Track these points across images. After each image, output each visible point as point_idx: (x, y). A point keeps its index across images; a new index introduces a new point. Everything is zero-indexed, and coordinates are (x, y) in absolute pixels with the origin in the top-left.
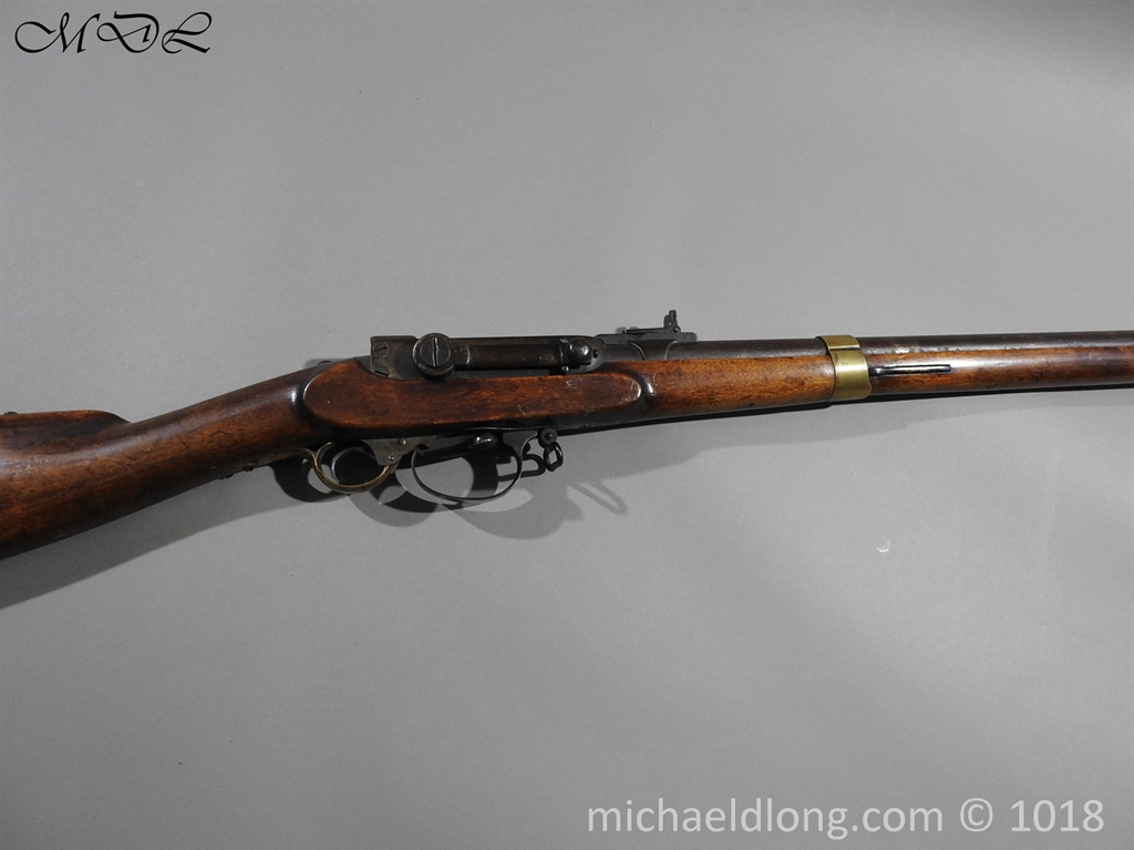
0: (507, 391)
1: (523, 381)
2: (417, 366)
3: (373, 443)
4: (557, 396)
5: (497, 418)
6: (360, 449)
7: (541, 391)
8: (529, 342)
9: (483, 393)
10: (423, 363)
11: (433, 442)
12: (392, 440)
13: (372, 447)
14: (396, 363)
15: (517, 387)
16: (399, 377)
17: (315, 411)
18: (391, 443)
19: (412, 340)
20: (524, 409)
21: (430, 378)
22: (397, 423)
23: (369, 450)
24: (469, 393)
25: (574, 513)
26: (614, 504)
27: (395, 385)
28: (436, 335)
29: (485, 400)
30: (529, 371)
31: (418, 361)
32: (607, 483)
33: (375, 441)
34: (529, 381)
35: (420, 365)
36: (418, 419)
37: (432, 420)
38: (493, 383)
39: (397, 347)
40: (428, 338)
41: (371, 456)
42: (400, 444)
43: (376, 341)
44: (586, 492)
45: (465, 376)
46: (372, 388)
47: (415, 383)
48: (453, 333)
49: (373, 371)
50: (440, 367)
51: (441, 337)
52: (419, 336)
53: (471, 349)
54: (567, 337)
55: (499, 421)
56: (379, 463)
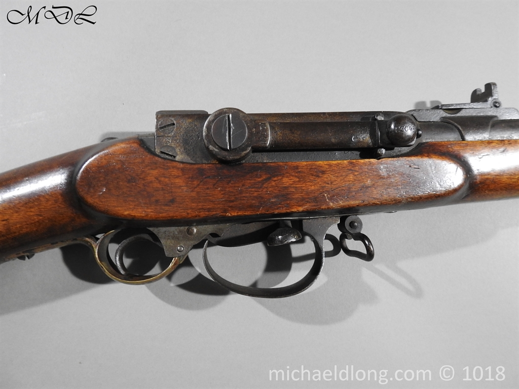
0: (312, 178)
1: (330, 165)
2: (208, 148)
3: (160, 231)
4: (369, 182)
5: (301, 209)
6: (146, 236)
7: (351, 177)
8: (337, 119)
9: (285, 180)
10: (215, 144)
11: (228, 230)
12: (182, 228)
13: (159, 236)
14: (186, 142)
15: (323, 172)
16: (188, 159)
17: (90, 200)
18: (180, 231)
19: (202, 116)
20: (331, 199)
21: (223, 162)
22: (184, 214)
23: (156, 238)
24: (269, 179)
25: (370, 297)
26: (410, 287)
27: (182, 170)
28: (230, 110)
29: (286, 188)
30: (337, 153)
31: (209, 142)
32: (403, 265)
33: (163, 229)
34: (338, 165)
35: (211, 147)
36: (209, 210)
37: (225, 211)
38: (297, 167)
39: (186, 123)
40: (221, 113)
41: (158, 243)
42: (190, 232)
43: (161, 115)
44: (382, 275)
45: (265, 158)
46: (155, 172)
47: (205, 166)
48: (250, 107)
49: (158, 151)
50: (235, 149)
51: (237, 112)
52: (211, 110)
53: (272, 128)
54: (386, 114)
55: (303, 212)
56: (167, 254)
